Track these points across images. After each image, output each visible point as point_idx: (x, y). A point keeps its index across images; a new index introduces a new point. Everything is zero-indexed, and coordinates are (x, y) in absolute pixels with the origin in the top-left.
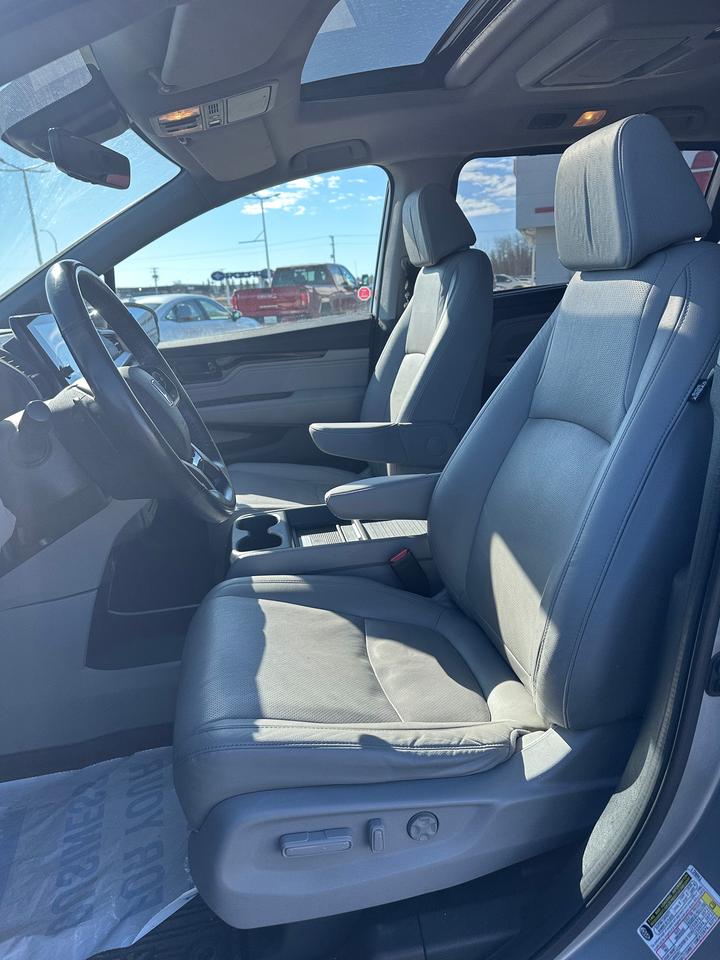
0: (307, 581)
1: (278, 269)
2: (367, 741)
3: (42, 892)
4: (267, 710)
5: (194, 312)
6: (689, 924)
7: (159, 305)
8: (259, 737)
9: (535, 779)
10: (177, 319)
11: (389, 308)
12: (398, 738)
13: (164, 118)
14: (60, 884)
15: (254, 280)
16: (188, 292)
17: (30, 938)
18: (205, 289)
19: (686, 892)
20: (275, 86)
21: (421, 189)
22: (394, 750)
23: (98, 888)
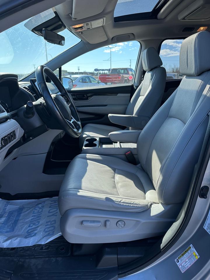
0: (101, 157)
1: (113, 69)
2: (107, 199)
3: (25, 228)
4: (83, 188)
5: (87, 80)
6: (189, 260)
7: (78, 78)
8: (79, 194)
9: (153, 216)
10: (83, 82)
11: (137, 83)
12: (116, 200)
13: (74, 27)
14: (29, 226)
15: (107, 72)
16: (87, 74)
17: (20, 238)
18: (92, 74)
19: (189, 251)
20: (105, 18)
21: (148, 48)
22: (114, 202)
23: (38, 229)
